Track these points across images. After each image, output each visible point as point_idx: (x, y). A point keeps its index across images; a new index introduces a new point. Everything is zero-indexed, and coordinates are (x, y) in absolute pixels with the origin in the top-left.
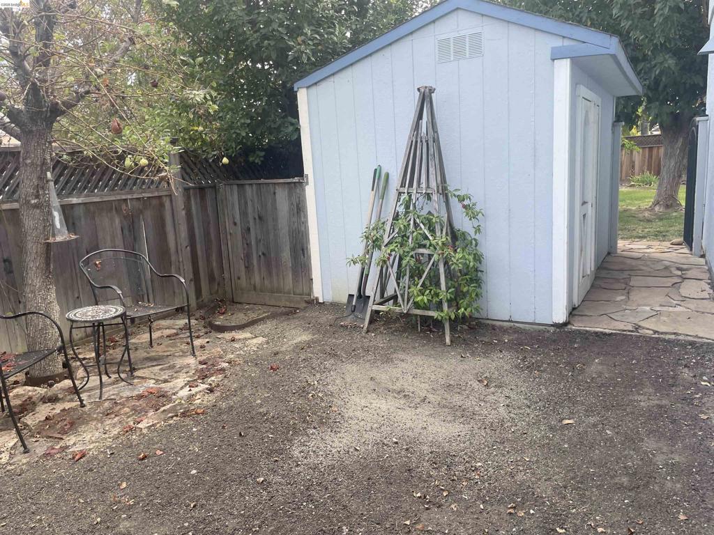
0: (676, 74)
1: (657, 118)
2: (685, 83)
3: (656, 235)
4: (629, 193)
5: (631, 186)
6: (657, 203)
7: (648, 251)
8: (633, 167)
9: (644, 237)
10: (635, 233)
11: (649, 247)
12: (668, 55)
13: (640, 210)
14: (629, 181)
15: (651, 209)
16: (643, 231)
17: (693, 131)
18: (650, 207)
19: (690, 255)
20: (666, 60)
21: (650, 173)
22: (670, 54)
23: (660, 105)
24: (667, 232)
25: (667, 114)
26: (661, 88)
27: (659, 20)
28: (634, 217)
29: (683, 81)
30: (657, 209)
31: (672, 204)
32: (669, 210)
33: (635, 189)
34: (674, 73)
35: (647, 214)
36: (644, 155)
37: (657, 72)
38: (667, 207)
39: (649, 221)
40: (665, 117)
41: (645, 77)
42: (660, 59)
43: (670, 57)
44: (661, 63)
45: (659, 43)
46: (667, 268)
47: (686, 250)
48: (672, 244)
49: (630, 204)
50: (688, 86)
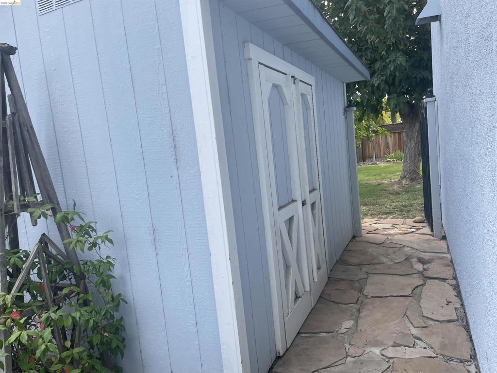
0: (408, 69)
1: (396, 107)
2: (416, 78)
3: (401, 211)
4: (386, 167)
5: (387, 162)
6: (403, 177)
7: (391, 232)
8: (388, 147)
9: (390, 213)
10: (383, 209)
11: (393, 226)
12: (399, 54)
13: (391, 184)
14: (386, 158)
15: (399, 183)
16: (391, 206)
17: (422, 113)
18: (399, 180)
19: (431, 238)
20: (397, 57)
21: (401, 151)
22: (401, 53)
23: (397, 96)
24: (411, 206)
25: (404, 103)
26: (397, 83)
27: (389, 22)
28: (385, 190)
29: (414, 76)
30: (404, 182)
31: (415, 178)
32: (414, 183)
33: (390, 164)
34: (405, 69)
35: (396, 187)
36: (395, 138)
37: (392, 69)
38: (412, 180)
39: (397, 194)
40: (402, 106)
41: (382, 73)
42: (392, 57)
43: (400, 55)
44: (394, 61)
45: (391, 44)
46: (408, 259)
47: (427, 230)
48: (415, 222)
49: (384, 178)
50: (418, 80)
